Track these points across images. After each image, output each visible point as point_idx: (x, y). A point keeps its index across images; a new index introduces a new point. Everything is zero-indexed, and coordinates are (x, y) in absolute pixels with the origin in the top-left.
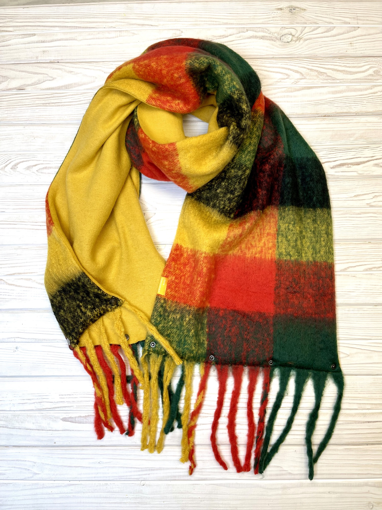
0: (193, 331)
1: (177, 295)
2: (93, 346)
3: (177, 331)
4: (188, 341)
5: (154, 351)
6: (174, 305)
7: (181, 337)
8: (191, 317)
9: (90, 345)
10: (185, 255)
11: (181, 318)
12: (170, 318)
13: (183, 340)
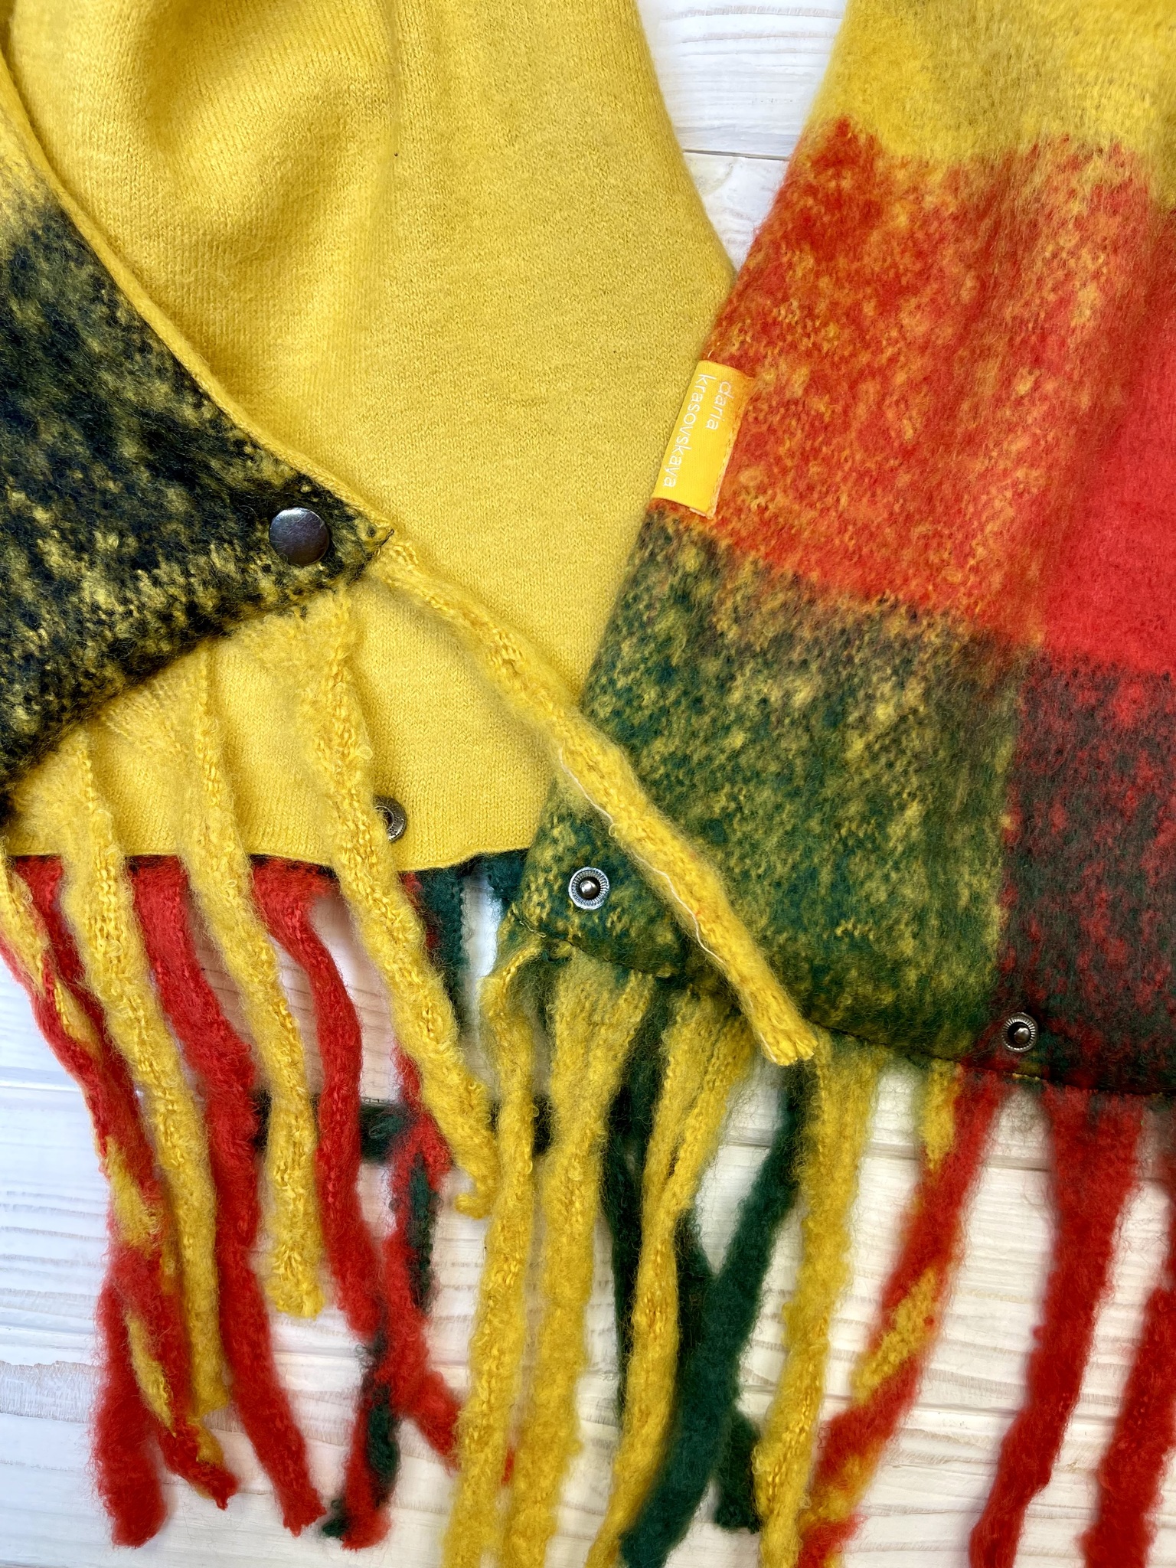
0: (913, 811)
1: (813, 522)
2: (115, 855)
3: (779, 807)
4: (871, 885)
5: (594, 941)
6: (777, 603)
7: (808, 852)
8: (913, 694)
9: (92, 843)
10: (900, 218)
11: (822, 708)
12: (736, 697)
13: (825, 876)
